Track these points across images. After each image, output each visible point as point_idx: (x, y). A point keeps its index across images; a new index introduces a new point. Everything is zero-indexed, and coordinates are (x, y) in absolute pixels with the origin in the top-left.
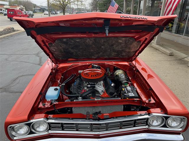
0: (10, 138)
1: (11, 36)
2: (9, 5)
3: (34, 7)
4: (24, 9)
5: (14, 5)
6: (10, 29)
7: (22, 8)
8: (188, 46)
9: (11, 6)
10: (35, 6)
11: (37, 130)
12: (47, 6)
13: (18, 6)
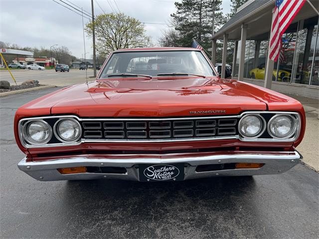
0: (20, 143)
1: (34, 91)
2: (34, 58)
3: (73, 61)
4: (56, 62)
5: (41, 58)
6: (32, 83)
7: (53, 61)
8: (318, 100)
9: (38, 59)
10: (74, 59)
11: (62, 135)
12: (92, 59)
13: (48, 58)
